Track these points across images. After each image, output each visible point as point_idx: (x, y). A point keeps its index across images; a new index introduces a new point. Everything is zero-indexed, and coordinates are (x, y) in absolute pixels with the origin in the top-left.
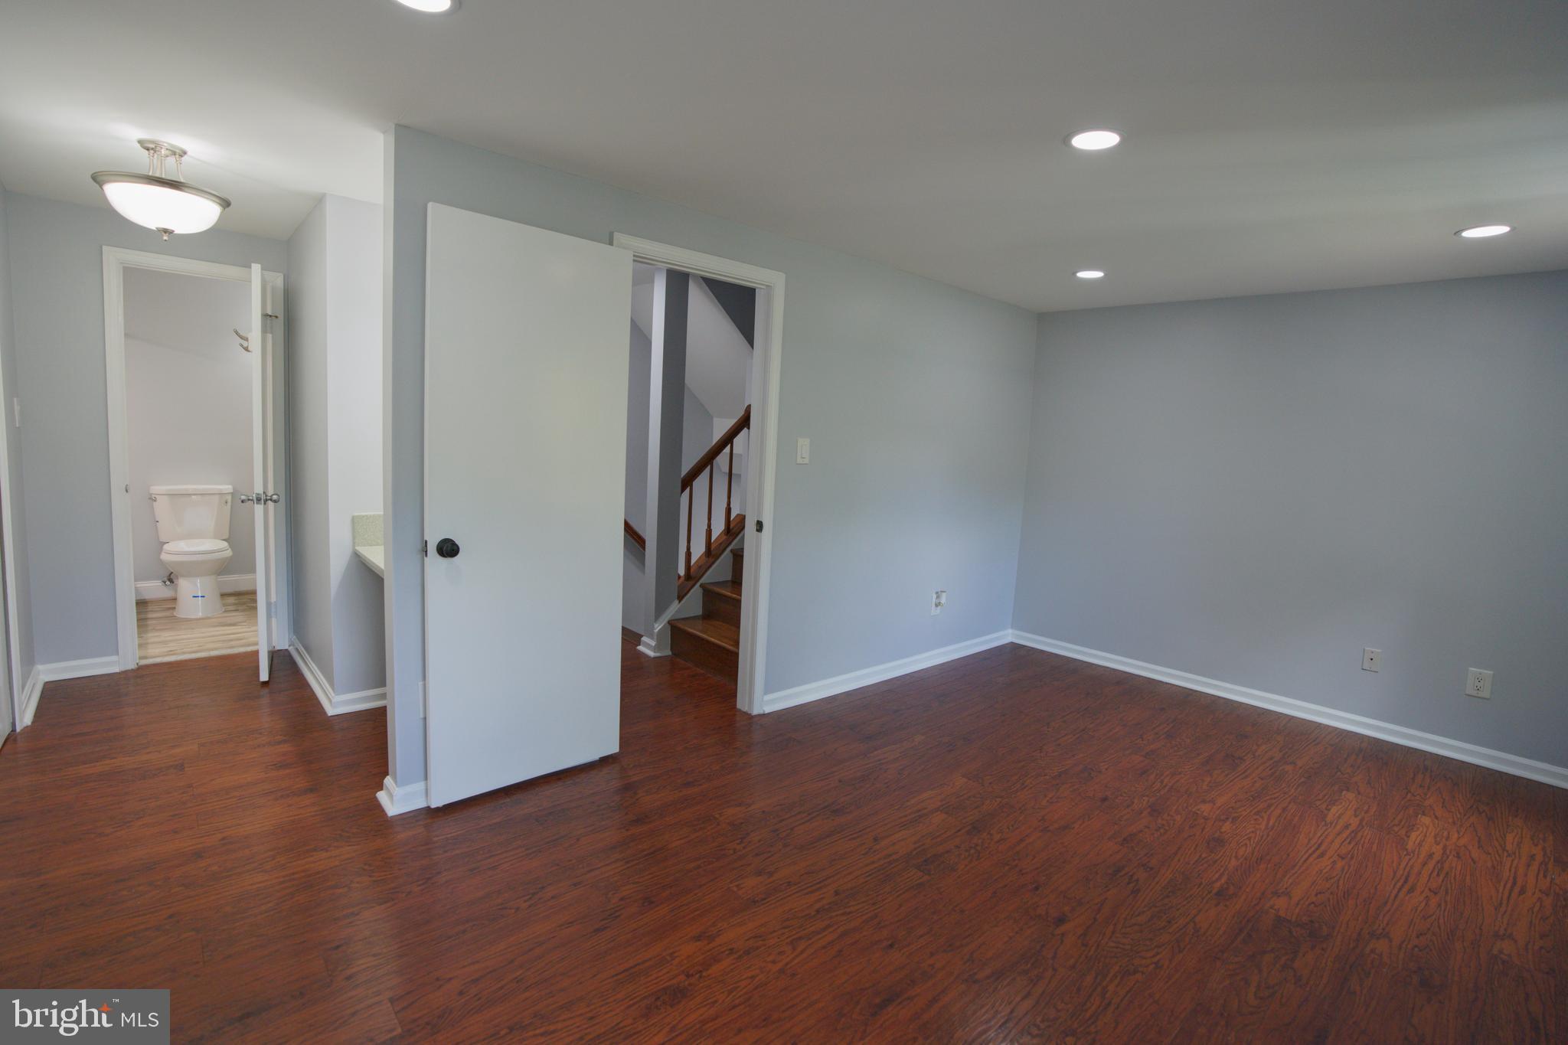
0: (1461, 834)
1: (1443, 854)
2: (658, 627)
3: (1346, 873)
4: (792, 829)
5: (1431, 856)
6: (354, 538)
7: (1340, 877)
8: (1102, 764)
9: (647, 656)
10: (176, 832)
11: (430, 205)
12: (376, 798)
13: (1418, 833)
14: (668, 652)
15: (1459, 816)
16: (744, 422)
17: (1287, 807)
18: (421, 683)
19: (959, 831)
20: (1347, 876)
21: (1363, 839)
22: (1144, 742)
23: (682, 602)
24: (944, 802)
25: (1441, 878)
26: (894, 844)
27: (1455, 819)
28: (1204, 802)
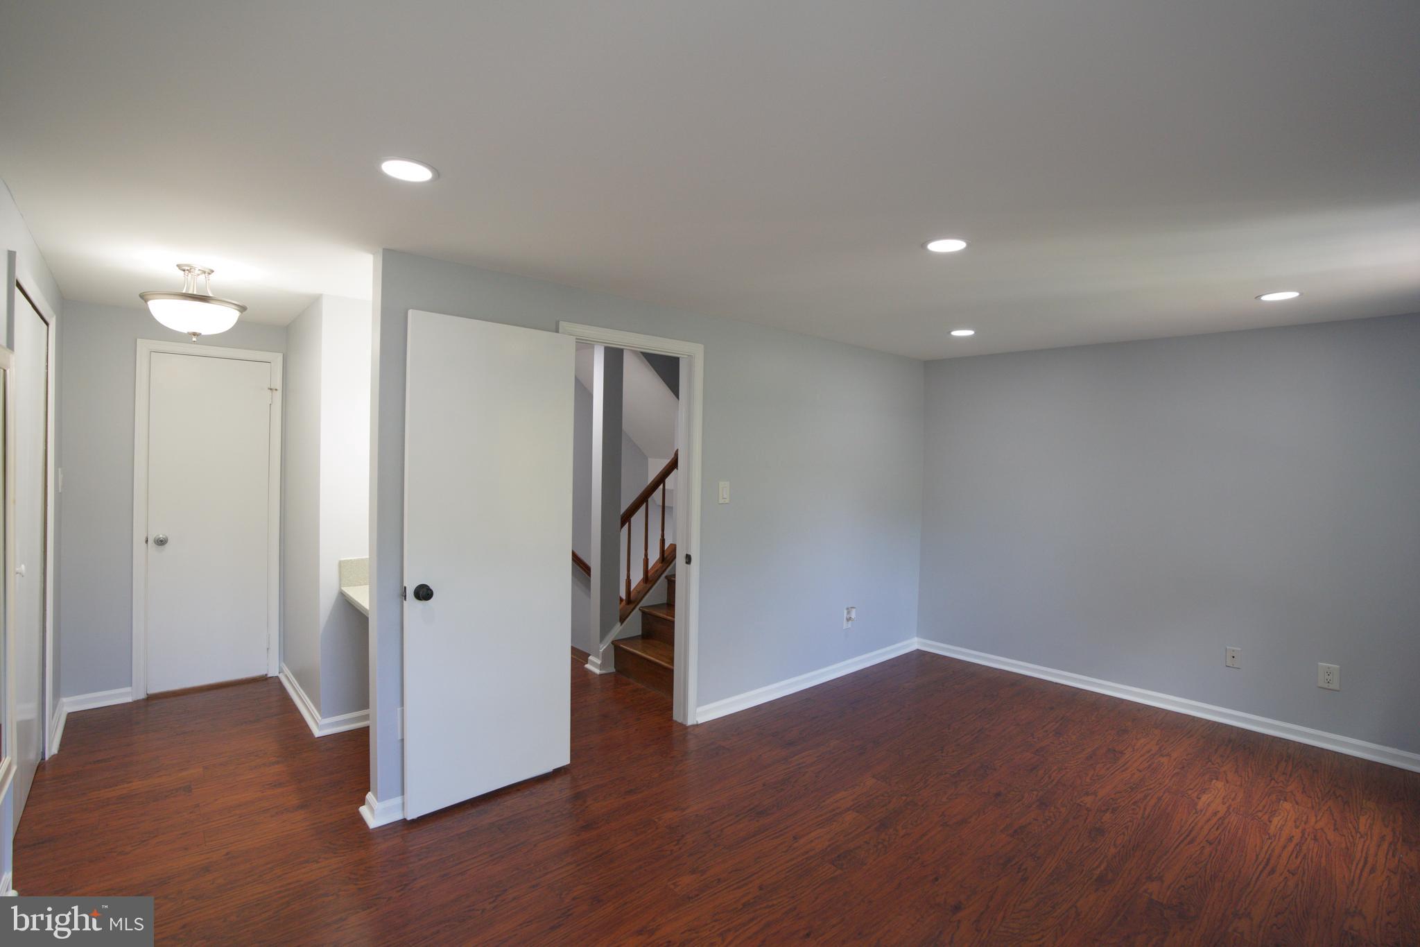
0: (1318, 818)
1: (1301, 838)
2: (603, 648)
3: (1213, 858)
4: (722, 830)
5: (1290, 839)
6: (340, 580)
7: (1208, 861)
8: (997, 761)
9: (594, 673)
10: (186, 849)
11: (410, 312)
12: (358, 812)
13: (1280, 817)
14: (612, 670)
15: (1317, 801)
16: (673, 465)
17: (1162, 796)
18: (399, 709)
19: (869, 827)
20: (1214, 860)
21: (1230, 825)
22: (1035, 740)
23: (623, 625)
24: (856, 801)
25: (1299, 859)
26: (812, 841)
27: (1314, 804)
28: (1087, 794)
